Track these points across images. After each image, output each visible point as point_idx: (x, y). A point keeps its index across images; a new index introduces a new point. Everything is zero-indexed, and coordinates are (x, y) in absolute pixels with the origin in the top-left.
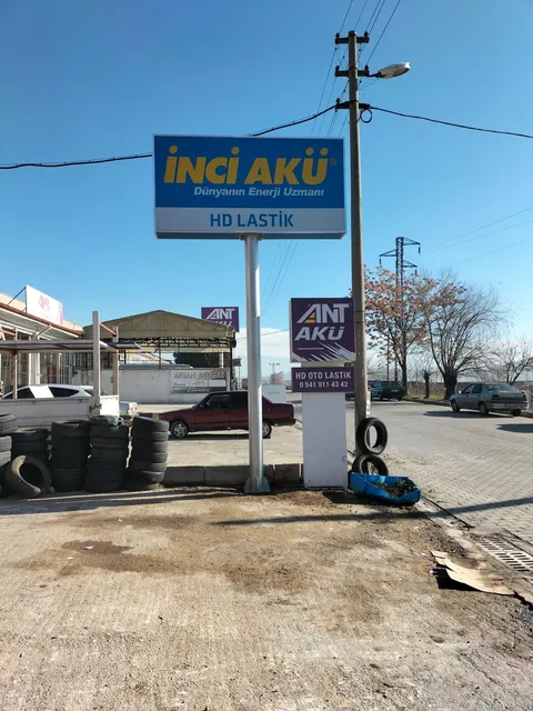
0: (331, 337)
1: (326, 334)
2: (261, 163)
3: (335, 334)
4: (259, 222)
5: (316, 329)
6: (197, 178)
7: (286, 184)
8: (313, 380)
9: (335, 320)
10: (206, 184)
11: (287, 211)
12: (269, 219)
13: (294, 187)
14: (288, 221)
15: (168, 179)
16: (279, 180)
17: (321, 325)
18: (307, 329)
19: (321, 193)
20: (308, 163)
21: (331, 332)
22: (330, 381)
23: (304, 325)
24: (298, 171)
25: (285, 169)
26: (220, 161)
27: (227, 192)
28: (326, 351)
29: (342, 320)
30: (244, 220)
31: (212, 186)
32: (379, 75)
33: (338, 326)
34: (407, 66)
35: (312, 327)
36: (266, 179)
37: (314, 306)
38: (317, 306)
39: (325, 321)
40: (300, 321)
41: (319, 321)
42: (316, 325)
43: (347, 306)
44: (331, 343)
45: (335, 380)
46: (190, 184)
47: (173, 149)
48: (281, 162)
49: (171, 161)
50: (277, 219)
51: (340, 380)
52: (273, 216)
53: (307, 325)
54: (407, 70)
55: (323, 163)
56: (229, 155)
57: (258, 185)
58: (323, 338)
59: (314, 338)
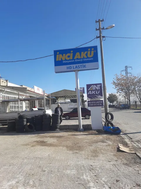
0: (96, 93)
1: (95, 92)
2: (78, 54)
3: (98, 92)
4: (78, 67)
5: (93, 91)
6: (63, 59)
7: (84, 58)
8: (93, 104)
9: (97, 89)
10: (66, 60)
11: (84, 64)
12: (80, 66)
13: (86, 58)
14: (85, 66)
15: (57, 60)
17: (94, 90)
18: (91, 91)
19: (92, 59)
20: (89, 52)
21: (97, 92)
23: (90, 90)
24: (87, 55)
25: (83, 54)
26: (68, 54)
27: (70, 61)
29: (99, 89)
30: (75, 67)
31: (67, 60)
32: (107, 29)
33: (98, 90)
34: (114, 25)
35: (92, 91)
36: (79, 57)
37: (92, 86)
38: (93, 86)
39: (95, 89)
40: (89, 90)
41: (93, 89)
42: (93, 90)
43: (100, 85)
44: (97, 94)
45: (98, 103)
46: (62, 60)
47: (58, 53)
48: (82, 53)
49: (58, 56)
50: (82, 66)
51: (99, 103)
52: (81, 66)
53: (90, 91)
54: (114, 26)
55: (92, 52)
56: (70, 53)
57: (77, 59)
58: (94, 93)
59: (92, 93)
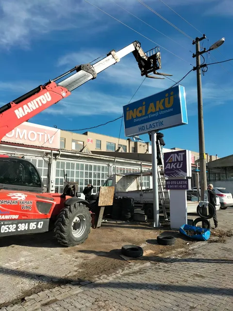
0: (178, 167)
1: (176, 166)
2: (152, 105)
3: (179, 166)
4: (152, 126)
5: (173, 164)
6: (134, 116)
7: (160, 110)
8: (173, 185)
9: (179, 160)
10: (137, 117)
11: (161, 120)
12: (155, 124)
13: (163, 110)
14: (161, 123)
15: (127, 119)
16: (158, 110)
17: (174, 162)
18: (169, 164)
19: (172, 110)
20: (167, 99)
21: (178, 165)
22: (179, 185)
23: (168, 163)
24: (164, 104)
25: (159, 105)
26: (140, 108)
27: (143, 119)
28: (176, 173)
29: (182, 160)
30: (148, 127)
32: (210, 50)
33: (180, 162)
34: (223, 39)
35: (171, 163)
36: (154, 110)
37: (172, 155)
38: (173, 155)
39: (176, 161)
40: (167, 161)
41: (173, 161)
42: (172, 162)
43: (184, 153)
44: (178, 169)
45: (181, 185)
46: (133, 119)
47: (128, 109)
48: (158, 102)
49: (128, 113)
50: (158, 123)
51: (183, 185)
52: (157, 123)
53: (169, 163)
54: (223, 41)
55: (172, 98)
56: (142, 105)
58: (175, 167)
59: (172, 168)
